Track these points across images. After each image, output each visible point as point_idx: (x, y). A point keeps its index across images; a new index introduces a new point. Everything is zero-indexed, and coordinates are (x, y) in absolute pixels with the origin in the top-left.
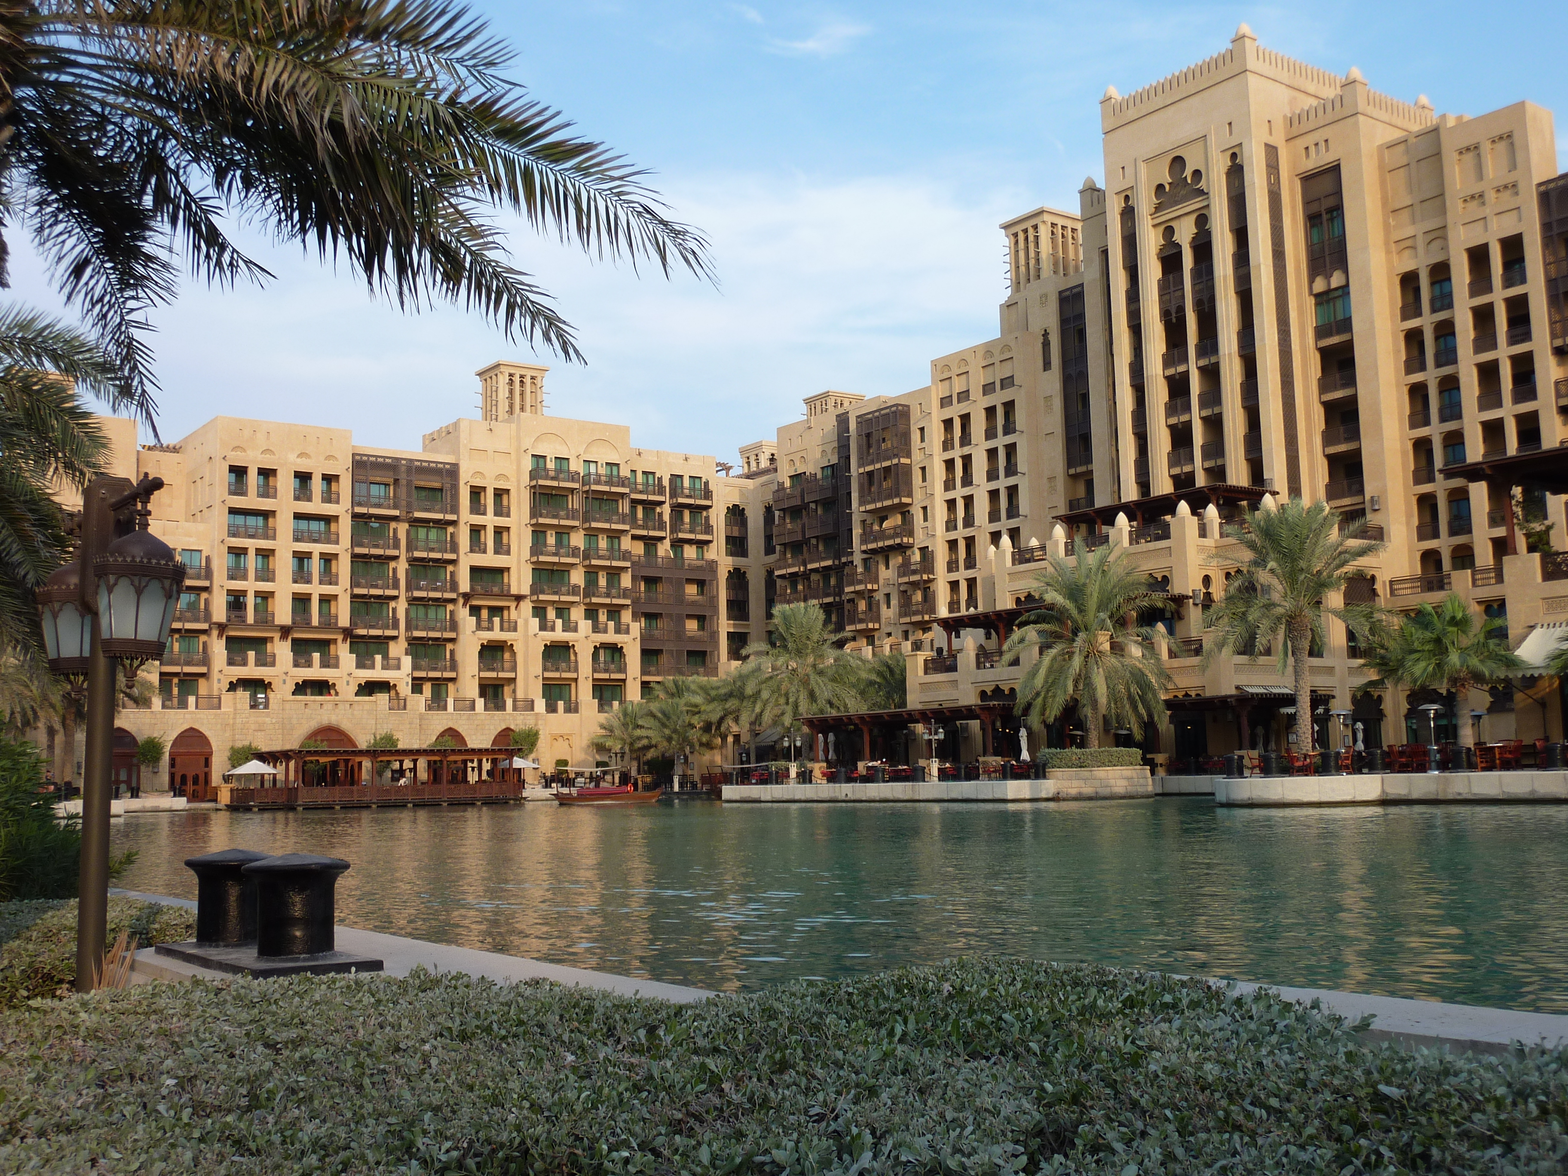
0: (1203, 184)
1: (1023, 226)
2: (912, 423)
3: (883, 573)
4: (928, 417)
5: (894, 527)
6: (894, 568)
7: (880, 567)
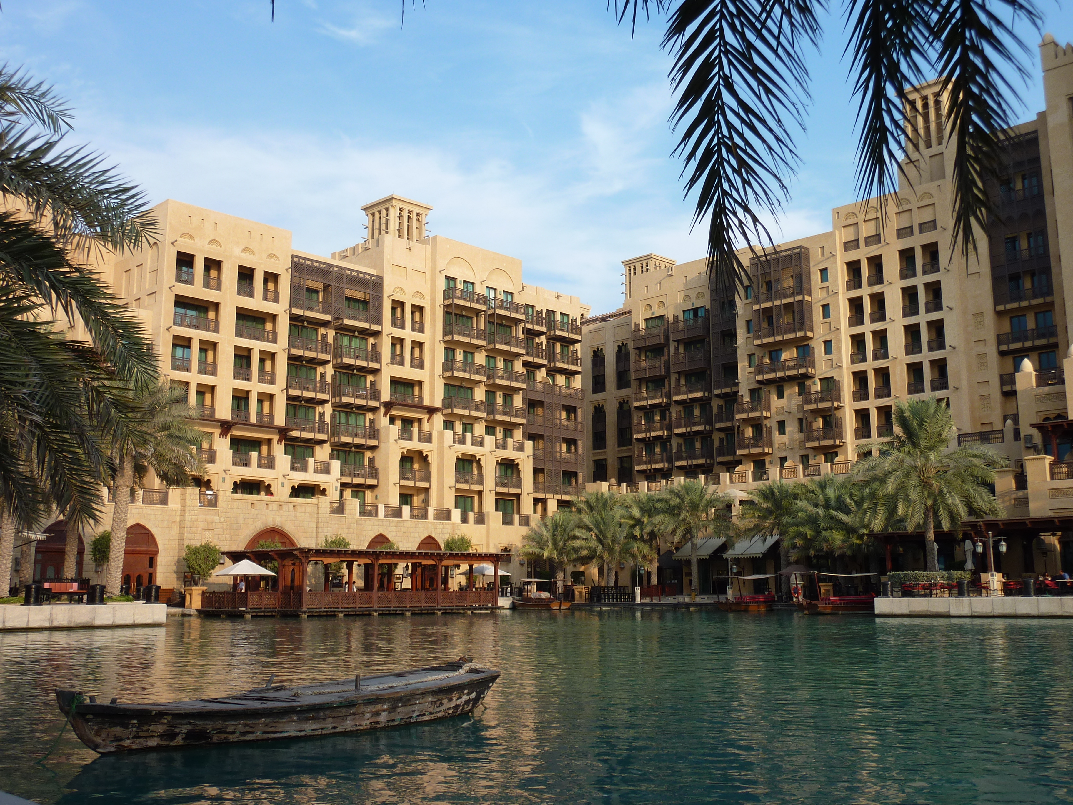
1: (922, 94)
2: (812, 264)
3: (775, 402)
4: (831, 259)
5: (792, 360)
6: (790, 396)
7: (771, 396)
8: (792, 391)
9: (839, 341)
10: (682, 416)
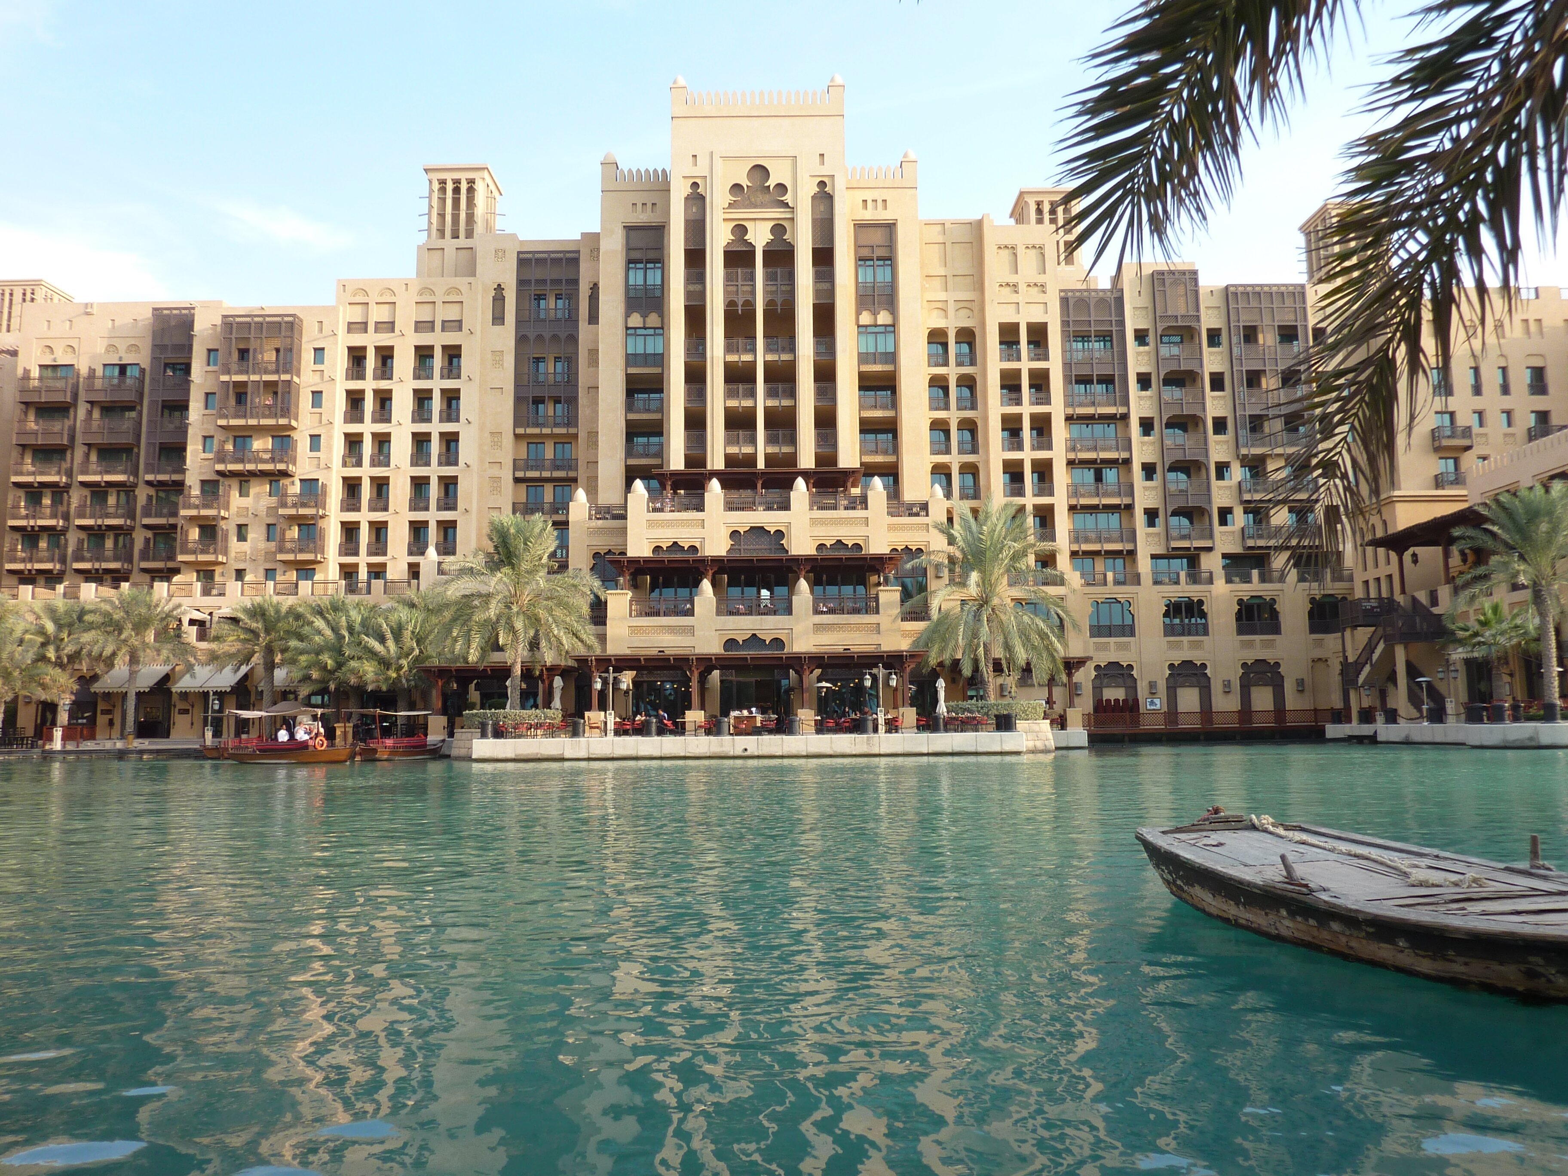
0: (788, 198)
1: (456, 176)
2: (304, 340)
3: (236, 500)
4: (331, 338)
5: (265, 451)
6: (258, 496)
7: (232, 493)
8: (260, 490)
9: (330, 437)
10: (88, 502)
